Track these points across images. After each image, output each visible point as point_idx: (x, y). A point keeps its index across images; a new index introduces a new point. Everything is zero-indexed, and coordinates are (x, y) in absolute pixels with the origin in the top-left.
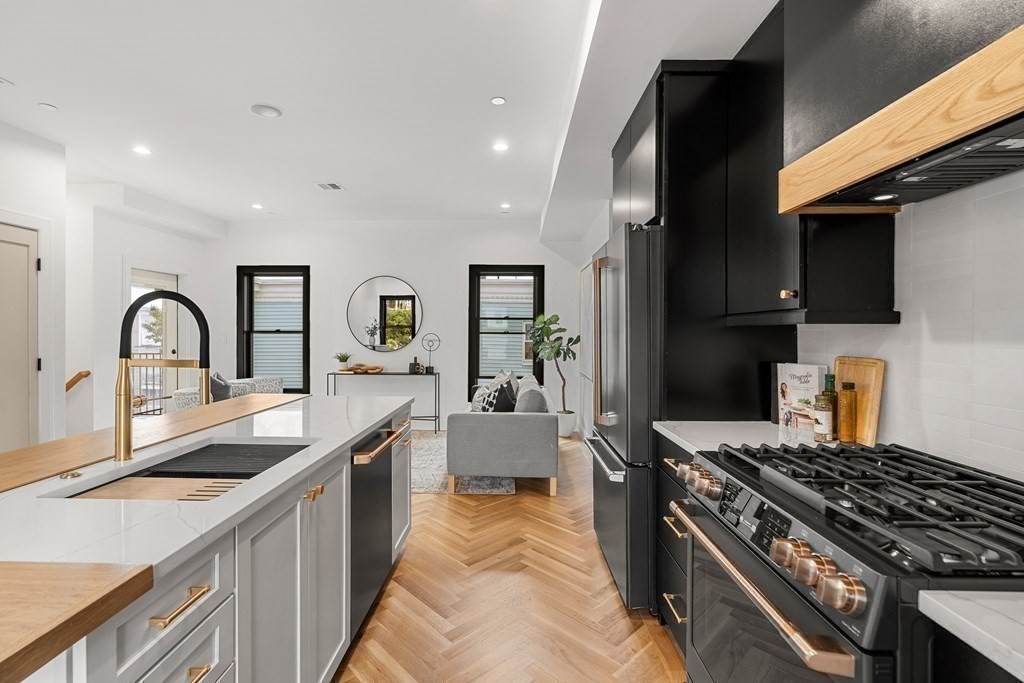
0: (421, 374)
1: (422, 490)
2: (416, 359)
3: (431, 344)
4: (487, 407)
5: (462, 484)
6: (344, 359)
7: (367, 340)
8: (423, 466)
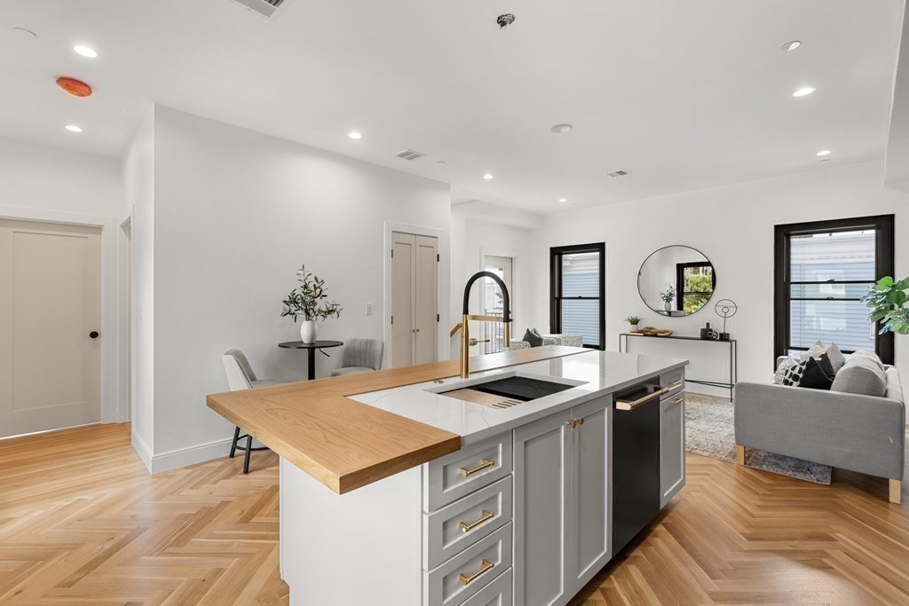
0: (714, 340)
1: (705, 453)
2: (708, 324)
3: (725, 310)
4: (791, 380)
5: (755, 458)
6: (635, 322)
7: (662, 306)
8: (711, 430)
